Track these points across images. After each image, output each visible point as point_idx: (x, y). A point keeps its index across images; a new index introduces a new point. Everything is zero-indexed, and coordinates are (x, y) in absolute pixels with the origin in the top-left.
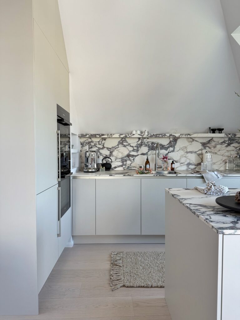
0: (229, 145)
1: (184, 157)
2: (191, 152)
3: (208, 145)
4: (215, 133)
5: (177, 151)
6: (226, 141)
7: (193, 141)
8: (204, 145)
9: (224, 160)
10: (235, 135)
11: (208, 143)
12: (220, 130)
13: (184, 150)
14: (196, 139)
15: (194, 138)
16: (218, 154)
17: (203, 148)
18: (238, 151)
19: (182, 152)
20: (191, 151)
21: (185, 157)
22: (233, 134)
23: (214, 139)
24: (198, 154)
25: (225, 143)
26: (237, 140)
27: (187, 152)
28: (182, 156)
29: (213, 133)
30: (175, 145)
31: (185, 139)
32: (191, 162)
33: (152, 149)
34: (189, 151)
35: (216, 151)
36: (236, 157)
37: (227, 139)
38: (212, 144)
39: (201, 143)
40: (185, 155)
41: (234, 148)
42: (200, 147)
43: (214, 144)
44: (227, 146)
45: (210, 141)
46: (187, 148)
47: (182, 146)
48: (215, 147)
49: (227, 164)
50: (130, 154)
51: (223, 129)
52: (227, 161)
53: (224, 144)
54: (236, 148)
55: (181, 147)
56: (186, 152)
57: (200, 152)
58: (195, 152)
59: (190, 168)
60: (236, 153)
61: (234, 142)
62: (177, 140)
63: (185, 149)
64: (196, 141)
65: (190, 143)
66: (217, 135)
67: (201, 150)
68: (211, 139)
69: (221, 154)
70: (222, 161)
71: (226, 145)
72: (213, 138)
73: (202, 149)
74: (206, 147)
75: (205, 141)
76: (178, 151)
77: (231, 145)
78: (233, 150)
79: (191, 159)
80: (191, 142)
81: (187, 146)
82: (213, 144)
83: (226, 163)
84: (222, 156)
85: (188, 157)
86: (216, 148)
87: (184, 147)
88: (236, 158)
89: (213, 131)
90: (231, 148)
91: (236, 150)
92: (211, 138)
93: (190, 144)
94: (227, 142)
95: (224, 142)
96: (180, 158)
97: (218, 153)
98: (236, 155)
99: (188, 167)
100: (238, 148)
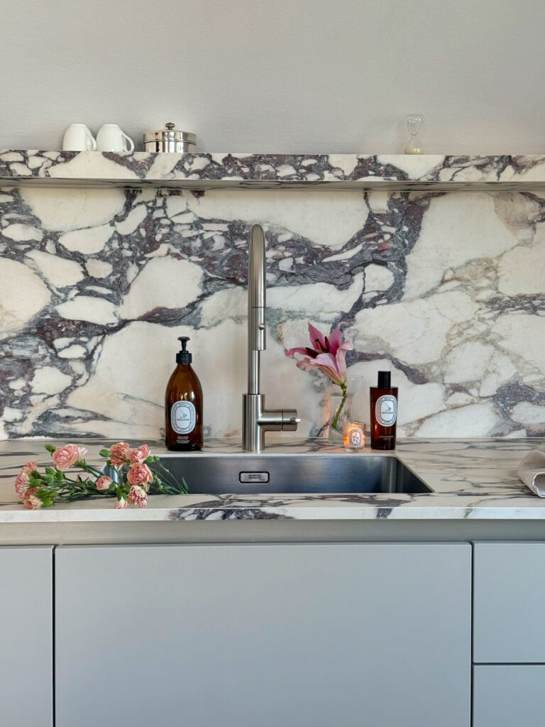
2: (530, 304)
5: (425, 296)
19: (456, 305)
20: (530, 292)
30: (408, 249)
31: (485, 206)
32: (527, 380)
33: (234, 281)
34: (514, 294)
40: (482, 328)
46: (495, 269)
47: (457, 260)
50: (55, 314)
56: (492, 303)
62: (426, 208)
63: (485, 283)
65: (525, 233)
76: (433, 292)
79: (527, 356)
80: (532, 224)
81: (499, 257)
85: (502, 344)
87: (478, 261)
93: (525, 243)
96: (448, 350)
99: (506, 415)
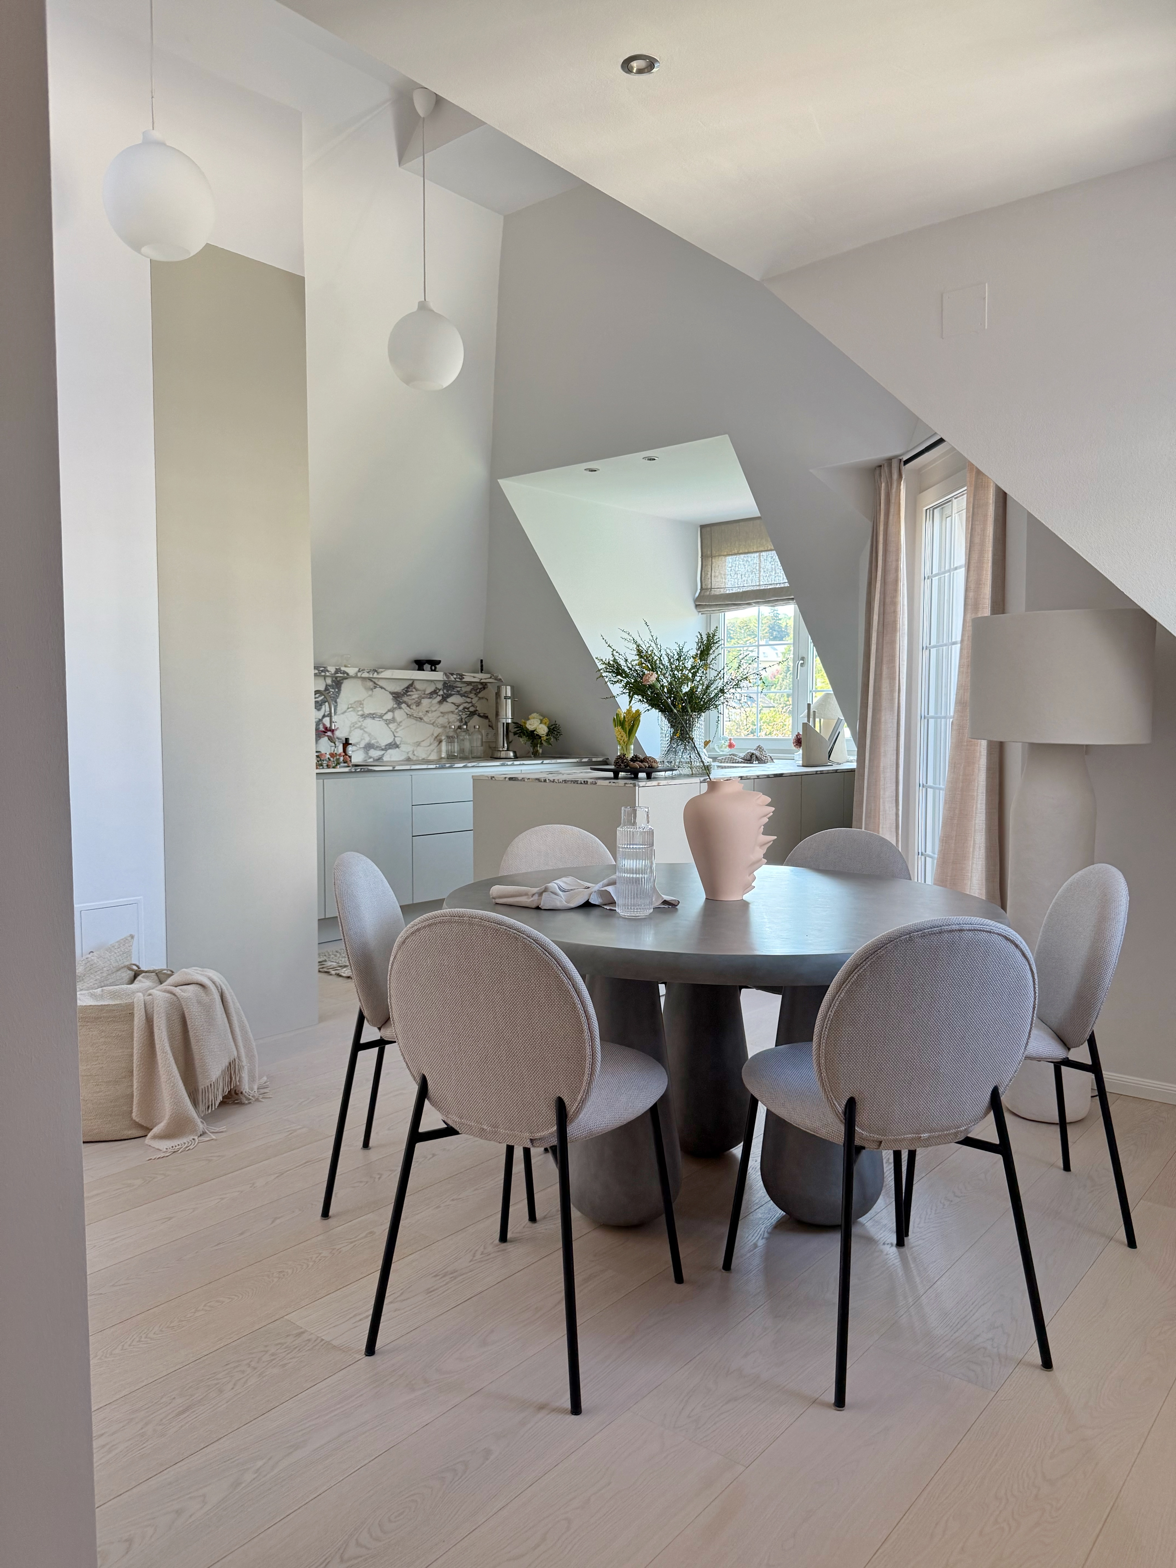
0: (444, 699)
1: (359, 730)
2: (372, 716)
3: (405, 699)
4: (423, 670)
5: (343, 713)
6: (440, 690)
7: (375, 687)
8: (398, 697)
9: (438, 736)
10: (461, 676)
11: (405, 694)
12: (434, 664)
13: (358, 711)
14: (380, 683)
15: (376, 681)
16: (424, 722)
17: (395, 706)
18: (461, 713)
19: (353, 717)
20: (372, 712)
21: (360, 728)
22: (459, 674)
23: (418, 685)
24: (386, 720)
25: (437, 693)
26: (459, 689)
27: (364, 716)
28: (353, 726)
29: (419, 670)
30: (338, 697)
31: (359, 682)
32: (373, 742)
34: (368, 713)
35: (421, 714)
36: (460, 727)
37: (440, 686)
38: (413, 697)
39: (392, 693)
40: (360, 724)
41: (453, 708)
42: (391, 704)
43: (417, 696)
44: (440, 702)
45: (408, 688)
46: (363, 704)
47: (352, 701)
48: (418, 704)
49: (444, 746)
51: (439, 662)
52: (443, 738)
53: (435, 696)
54: (458, 706)
55: (351, 703)
56: (362, 715)
57: (389, 716)
58: (381, 717)
59: (370, 758)
60: (459, 718)
61: (453, 693)
62: (342, 683)
63: (360, 709)
64: (382, 688)
65: (370, 692)
66: (426, 675)
67: (392, 710)
68: (411, 685)
69: (430, 721)
70: (434, 737)
71: (439, 698)
72: (414, 680)
73: (393, 707)
74: (402, 703)
75: (398, 688)
76: (345, 712)
77: (448, 700)
78: (452, 712)
79: (372, 734)
80: (372, 689)
81: (363, 700)
82: (415, 695)
83: (440, 742)
84: (432, 726)
85: (365, 729)
86: (420, 707)
87: (358, 701)
88: (459, 730)
89: (420, 664)
90: (447, 707)
91: (457, 711)
92: (411, 682)
93: (370, 696)
94: (441, 693)
95: (435, 692)
96: (350, 732)
97: (425, 719)
98: (458, 724)
99: (367, 754)
100: (461, 708)
